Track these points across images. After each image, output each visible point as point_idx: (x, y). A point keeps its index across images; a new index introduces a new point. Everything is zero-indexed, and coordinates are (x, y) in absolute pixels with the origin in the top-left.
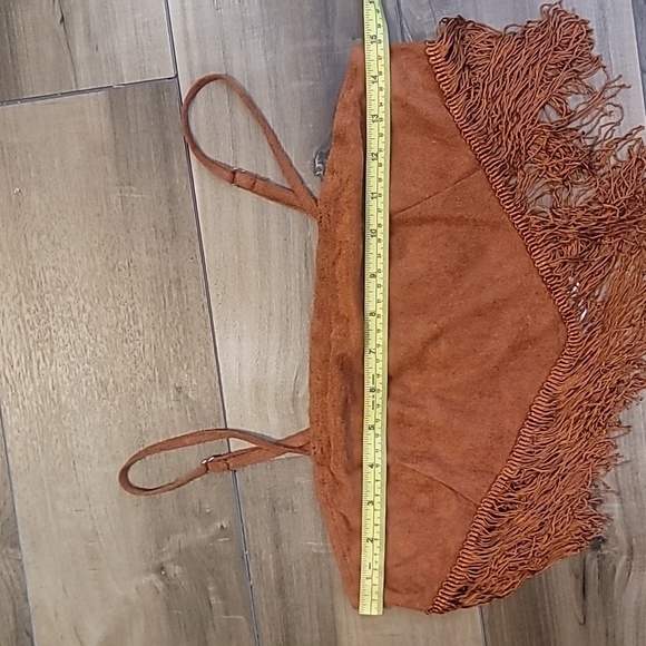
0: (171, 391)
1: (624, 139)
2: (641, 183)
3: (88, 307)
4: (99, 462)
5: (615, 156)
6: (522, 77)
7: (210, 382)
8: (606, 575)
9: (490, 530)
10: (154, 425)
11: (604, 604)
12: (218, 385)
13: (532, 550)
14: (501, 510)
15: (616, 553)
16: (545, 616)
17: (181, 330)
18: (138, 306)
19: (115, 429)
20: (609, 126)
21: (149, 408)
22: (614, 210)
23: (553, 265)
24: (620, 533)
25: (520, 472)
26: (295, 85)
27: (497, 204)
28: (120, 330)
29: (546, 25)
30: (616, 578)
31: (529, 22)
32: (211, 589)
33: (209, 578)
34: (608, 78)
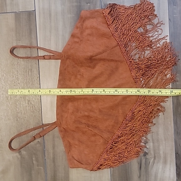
0: (27, 101)
1: (162, 39)
2: (165, 53)
3: (5, 75)
4: (4, 120)
5: (159, 43)
6: (133, 20)
7: (38, 99)
8: (147, 164)
9: (111, 149)
10: (21, 110)
11: (146, 172)
12: (40, 100)
13: (123, 155)
14: (115, 143)
15: (150, 158)
16: (129, 174)
17: (31, 84)
18: (19, 76)
19: (10, 111)
20: (158, 35)
21: (20, 105)
22: (156, 60)
23: (137, 75)
24: (152, 152)
25: (121, 133)
26: (69, 16)
27: (123, 56)
28: (13, 82)
29: (141, 5)
30: (150, 165)
31: (137, 4)
32: (34, 159)
33: (34, 156)
34: (159, 21)
